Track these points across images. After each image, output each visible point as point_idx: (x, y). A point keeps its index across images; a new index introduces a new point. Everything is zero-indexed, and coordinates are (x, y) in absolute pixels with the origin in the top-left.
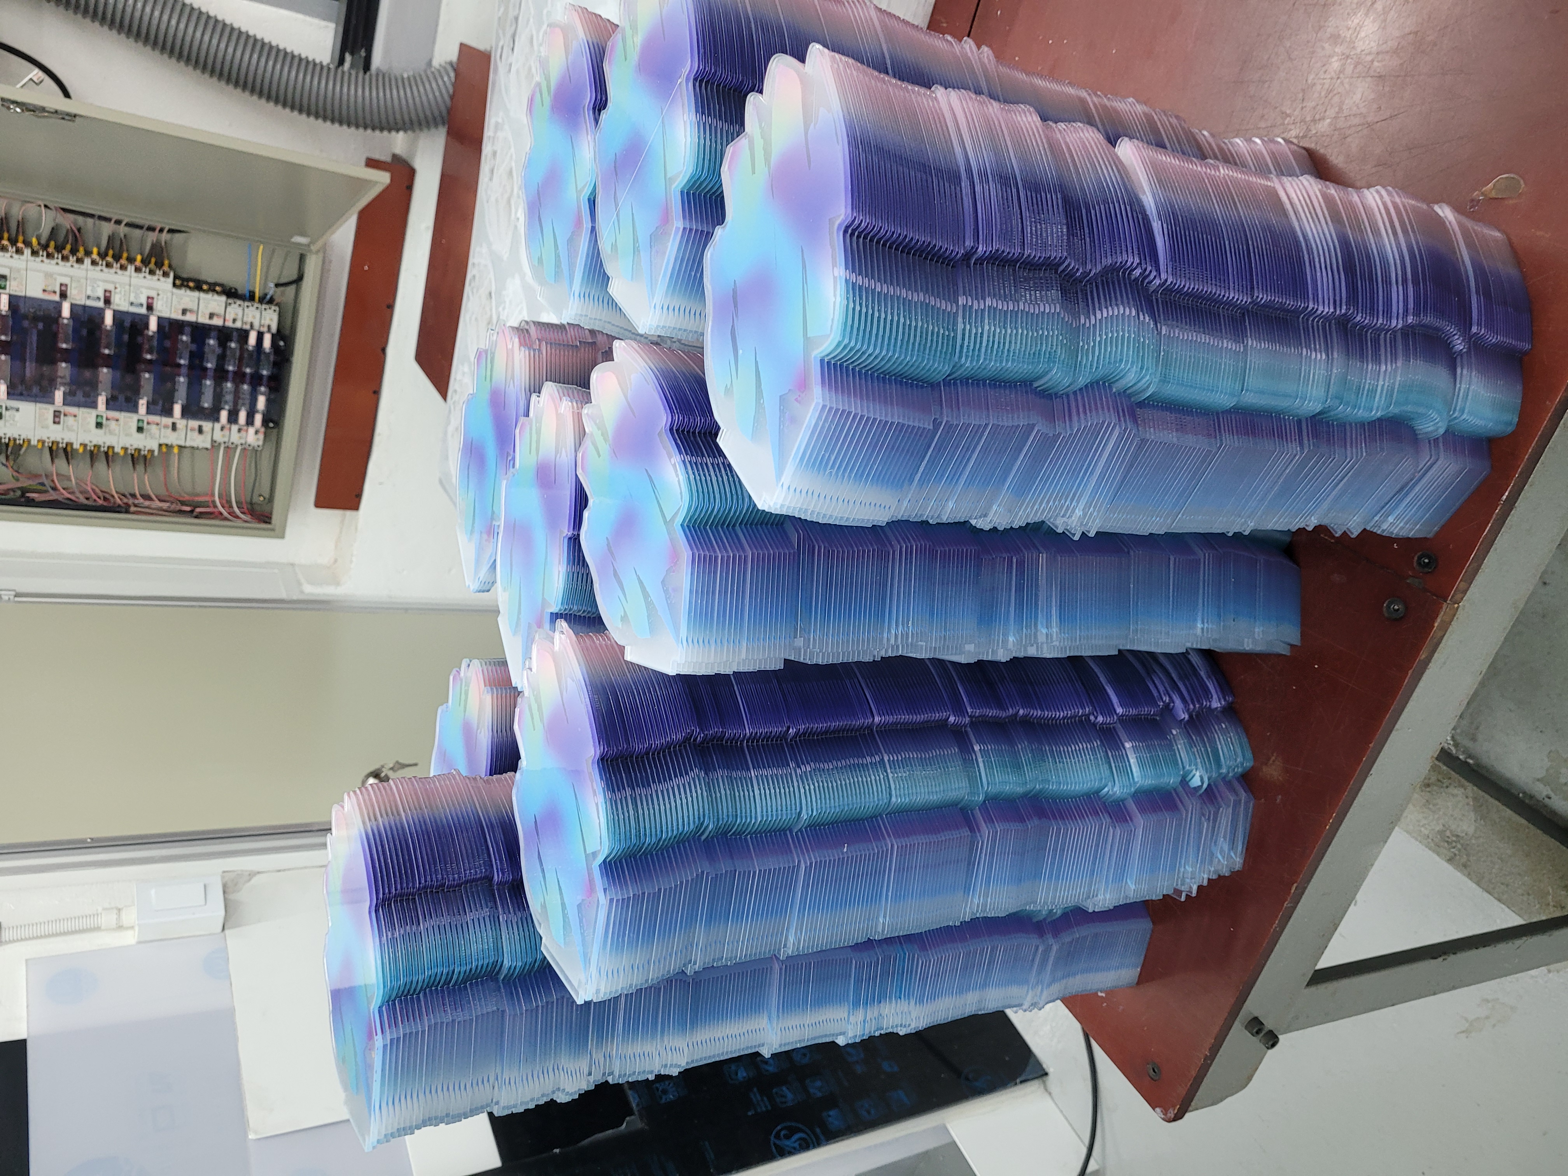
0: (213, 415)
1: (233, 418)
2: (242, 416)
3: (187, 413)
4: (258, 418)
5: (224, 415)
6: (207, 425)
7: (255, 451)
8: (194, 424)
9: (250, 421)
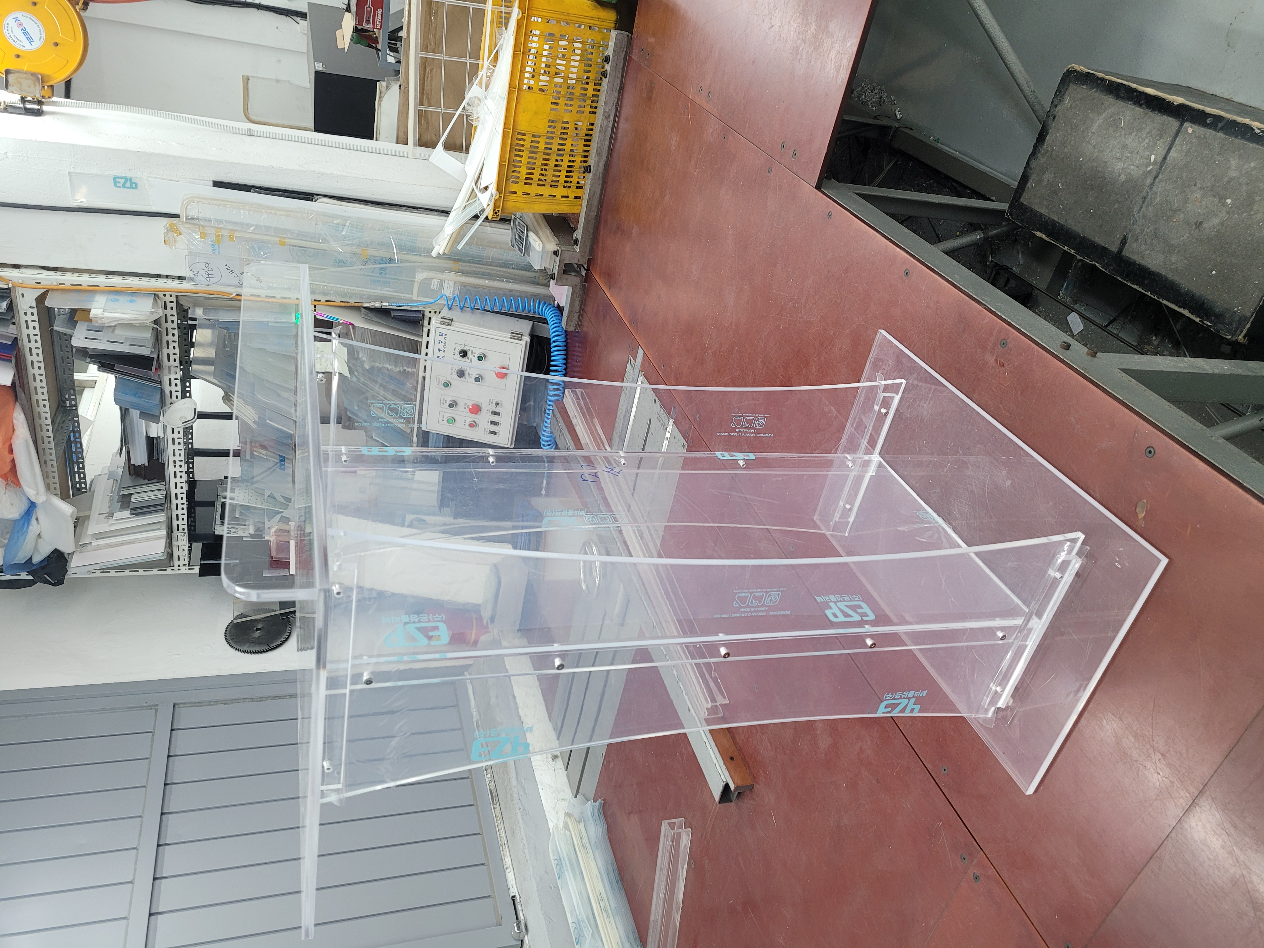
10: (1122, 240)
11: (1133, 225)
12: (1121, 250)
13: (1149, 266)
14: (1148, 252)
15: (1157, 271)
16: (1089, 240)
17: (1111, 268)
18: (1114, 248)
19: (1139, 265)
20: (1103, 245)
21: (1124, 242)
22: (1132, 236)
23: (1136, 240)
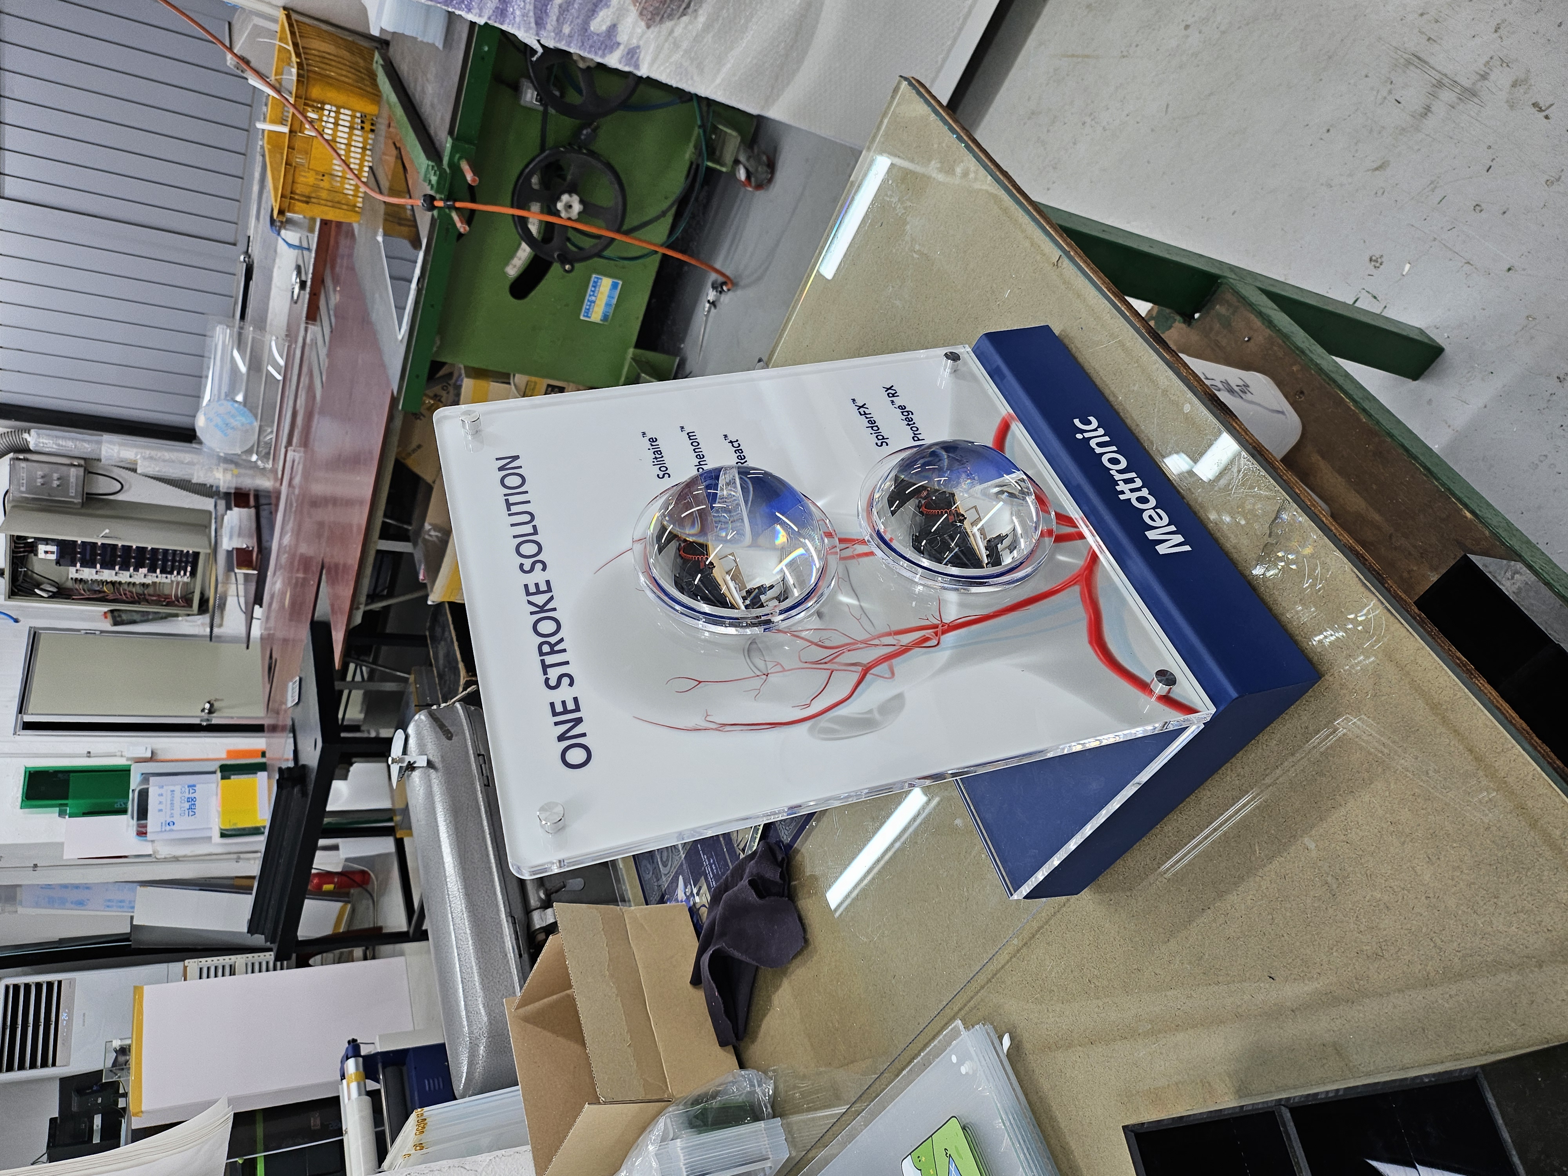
0: (171, 573)
1: (179, 573)
2: (182, 573)
3: (161, 572)
4: (188, 574)
5: (175, 572)
6: (169, 576)
7: (187, 583)
8: (164, 575)
9: (185, 574)
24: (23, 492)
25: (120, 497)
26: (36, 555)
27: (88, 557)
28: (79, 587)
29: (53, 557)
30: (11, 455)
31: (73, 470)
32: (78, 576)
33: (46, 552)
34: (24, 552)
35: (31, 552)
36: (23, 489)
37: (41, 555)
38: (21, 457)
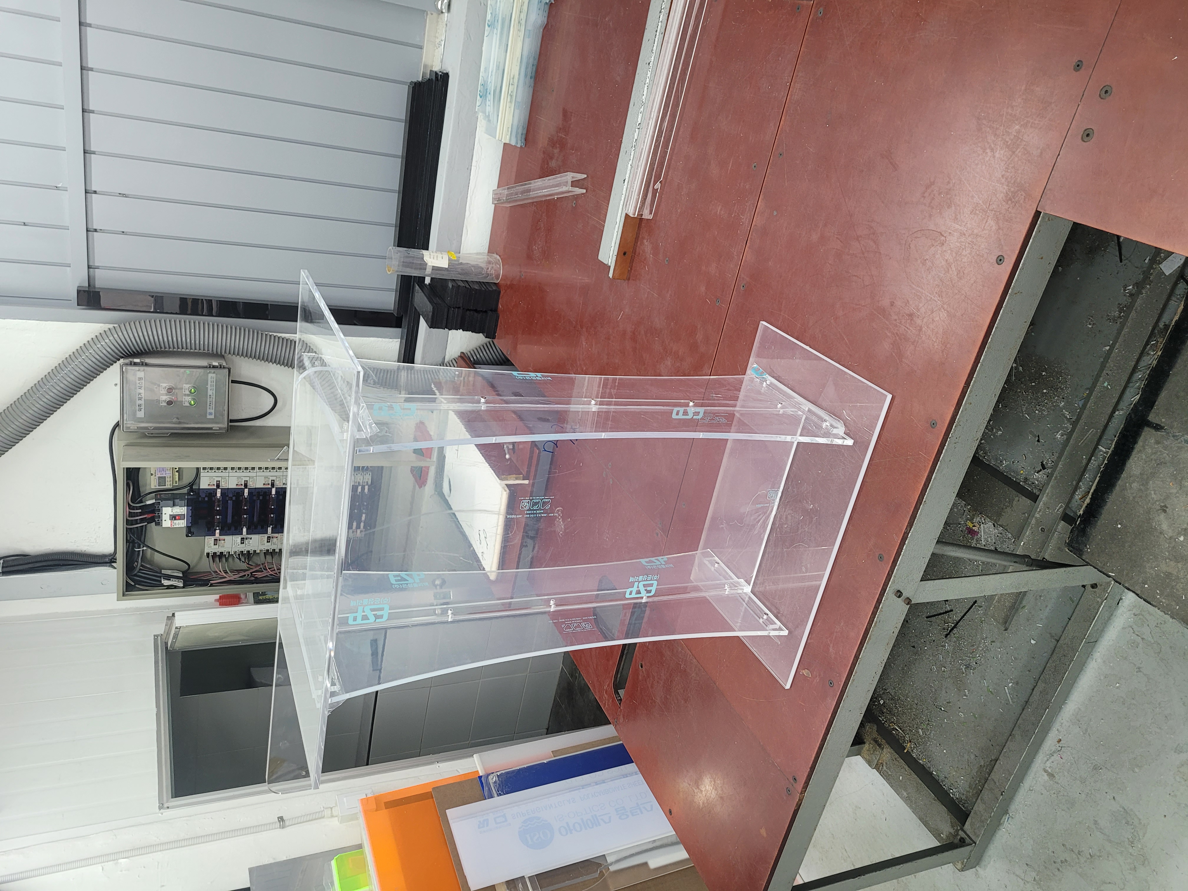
4: (362, 525)
10: (1160, 425)
11: (1173, 436)
12: (1149, 424)
13: (1131, 460)
14: (1144, 457)
15: (1126, 469)
16: (1164, 383)
17: (1133, 416)
18: (1152, 417)
19: (1133, 448)
20: (1157, 403)
21: (1158, 427)
22: (1163, 436)
23: (1157, 442)
24: (140, 420)
25: (269, 422)
26: (159, 524)
27: (229, 520)
28: (219, 566)
29: (182, 524)
30: (122, 361)
31: (212, 376)
32: (217, 549)
33: (173, 517)
34: (142, 520)
35: (151, 520)
36: (141, 414)
37: (166, 523)
38: (137, 360)
